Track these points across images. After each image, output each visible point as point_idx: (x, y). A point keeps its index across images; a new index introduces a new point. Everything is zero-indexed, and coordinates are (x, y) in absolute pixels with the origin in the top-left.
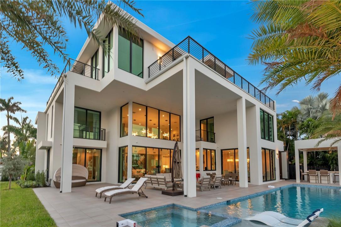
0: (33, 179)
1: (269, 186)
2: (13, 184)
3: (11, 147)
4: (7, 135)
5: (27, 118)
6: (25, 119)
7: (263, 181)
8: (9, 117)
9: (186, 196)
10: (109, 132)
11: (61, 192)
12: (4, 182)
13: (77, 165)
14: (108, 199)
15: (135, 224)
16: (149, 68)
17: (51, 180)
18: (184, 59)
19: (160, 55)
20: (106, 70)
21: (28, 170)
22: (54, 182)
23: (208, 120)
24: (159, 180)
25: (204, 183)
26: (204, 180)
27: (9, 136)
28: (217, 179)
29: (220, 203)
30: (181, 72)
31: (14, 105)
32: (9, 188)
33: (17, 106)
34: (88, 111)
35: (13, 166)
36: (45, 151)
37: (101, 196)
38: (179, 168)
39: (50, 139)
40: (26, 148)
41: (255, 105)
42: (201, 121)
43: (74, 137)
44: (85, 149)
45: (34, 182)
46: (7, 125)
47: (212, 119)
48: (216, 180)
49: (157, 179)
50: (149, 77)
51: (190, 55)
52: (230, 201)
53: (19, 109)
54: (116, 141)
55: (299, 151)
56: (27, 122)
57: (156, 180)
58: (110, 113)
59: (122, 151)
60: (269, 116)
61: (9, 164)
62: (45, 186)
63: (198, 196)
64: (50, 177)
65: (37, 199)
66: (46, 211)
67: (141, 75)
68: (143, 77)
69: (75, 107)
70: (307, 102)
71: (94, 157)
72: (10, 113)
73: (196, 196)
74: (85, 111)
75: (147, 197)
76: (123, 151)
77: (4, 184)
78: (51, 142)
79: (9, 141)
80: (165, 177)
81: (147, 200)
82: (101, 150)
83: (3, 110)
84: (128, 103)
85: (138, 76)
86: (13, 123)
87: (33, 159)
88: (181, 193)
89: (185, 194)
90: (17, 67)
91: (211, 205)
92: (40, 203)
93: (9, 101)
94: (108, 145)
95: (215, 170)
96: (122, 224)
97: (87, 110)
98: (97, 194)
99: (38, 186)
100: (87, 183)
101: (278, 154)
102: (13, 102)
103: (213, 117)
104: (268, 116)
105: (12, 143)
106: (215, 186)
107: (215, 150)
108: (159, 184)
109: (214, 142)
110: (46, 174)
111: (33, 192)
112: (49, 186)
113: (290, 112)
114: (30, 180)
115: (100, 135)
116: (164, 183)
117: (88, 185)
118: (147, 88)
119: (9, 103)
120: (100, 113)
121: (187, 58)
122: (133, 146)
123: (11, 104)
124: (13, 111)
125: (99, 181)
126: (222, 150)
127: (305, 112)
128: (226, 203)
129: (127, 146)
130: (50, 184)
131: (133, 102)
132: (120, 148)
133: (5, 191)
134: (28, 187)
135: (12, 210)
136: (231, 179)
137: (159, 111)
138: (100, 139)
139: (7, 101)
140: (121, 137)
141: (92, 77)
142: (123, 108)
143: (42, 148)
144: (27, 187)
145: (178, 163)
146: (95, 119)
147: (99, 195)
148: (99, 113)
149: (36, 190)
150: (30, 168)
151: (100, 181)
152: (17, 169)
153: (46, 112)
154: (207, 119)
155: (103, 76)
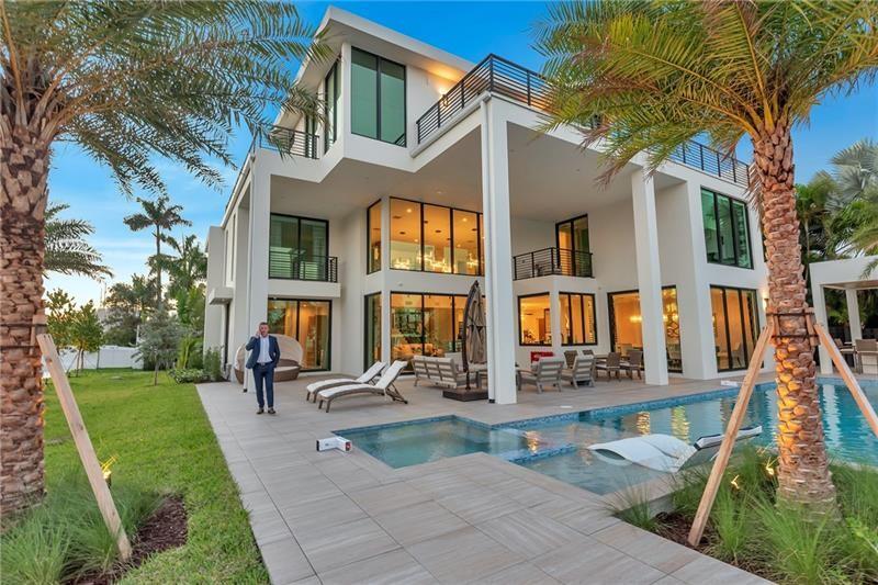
0: (199, 367)
1: (723, 383)
2: (163, 377)
3: (163, 298)
4: (155, 275)
5: (194, 237)
6: (189, 240)
7: (720, 371)
8: (160, 237)
9: (492, 401)
10: (344, 264)
11: (246, 391)
12: (147, 373)
13: (285, 336)
14: (324, 405)
15: (347, 444)
16: (418, 122)
17: (230, 366)
18: (482, 103)
19: (443, 90)
20: (331, 137)
21: (191, 347)
22: (236, 371)
23: (575, 223)
24: (428, 365)
25: (543, 373)
26: (544, 367)
27: (159, 278)
28: (581, 364)
29: (559, 416)
30: (477, 132)
31: (169, 212)
32: (153, 383)
33: (174, 215)
34: (303, 222)
35: (160, 340)
36: (223, 307)
37: (314, 398)
38: (482, 341)
39: (231, 284)
40: (188, 301)
41: (685, 182)
42: (557, 225)
43: (270, 278)
44: (299, 300)
45: (200, 372)
46: (156, 253)
47: (583, 219)
48: (577, 367)
49: (438, 364)
50: (419, 142)
51: (495, 94)
52: (588, 412)
53: (178, 220)
54: (360, 283)
55: (825, 289)
56: (194, 245)
57: (435, 366)
58: (346, 222)
59: (371, 302)
60: (734, 202)
61: (154, 337)
62: (220, 379)
63: (519, 401)
64: (229, 363)
65: (199, 402)
66: (209, 422)
67: (401, 140)
68: (405, 146)
69: (272, 214)
70: (851, 156)
71: (319, 317)
72: (161, 228)
73: (515, 401)
74: (296, 221)
75: (406, 403)
76: (374, 303)
77: (147, 376)
78: (231, 289)
79: (160, 287)
80: (452, 360)
81: (406, 407)
82: (330, 301)
83: (149, 223)
84: (380, 200)
85: (395, 143)
86: (166, 249)
87: (200, 326)
88: (483, 396)
89: (490, 397)
90: (155, 181)
91: (533, 420)
92: (202, 408)
93: (161, 204)
94: (343, 291)
95: (596, 344)
96: (327, 445)
97: (300, 218)
98: (309, 394)
99: (208, 380)
100: (301, 375)
101: (767, 300)
102: (167, 205)
103: (586, 216)
104: (731, 202)
105: (164, 290)
106: (575, 381)
107: (593, 295)
108: (441, 376)
109: (589, 275)
110: (223, 355)
111: (196, 390)
112: (227, 380)
113: (803, 187)
114: (194, 367)
115: (328, 272)
116: (450, 373)
117: (301, 378)
118: (414, 167)
119: (159, 209)
120: (327, 222)
121: (487, 101)
122: (392, 292)
123: (163, 211)
124: (167, 225)
125: (325, 370)
126: (610, 295)
127: (847, 186)
128: (576, 416)
129: (380, 293)
130: (228, 377)
131: (391, 197)
132: (366, 297)
133: (148, 389)
134: (188, 382)
135: (155, 419)
136: (627, 364)
137: (451, 210)
138: (327, 280)
139: (156, 205)
140: (368, 273)
141: (307, 156)
142: (372, 209)
143: (216, 301)
144: (185, 381)
145: (481, 328)
146: (317, 237)
147: (312, 397)
148: (324, 224)
149: (200, 387)
150: (194, 343)
151: (330, 369)
152: (168, 347)
153: (224, 228)
154: (572, 221)
155: (326, 149)
